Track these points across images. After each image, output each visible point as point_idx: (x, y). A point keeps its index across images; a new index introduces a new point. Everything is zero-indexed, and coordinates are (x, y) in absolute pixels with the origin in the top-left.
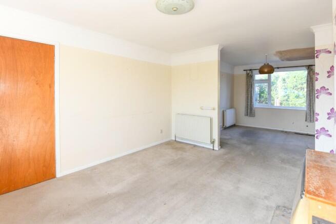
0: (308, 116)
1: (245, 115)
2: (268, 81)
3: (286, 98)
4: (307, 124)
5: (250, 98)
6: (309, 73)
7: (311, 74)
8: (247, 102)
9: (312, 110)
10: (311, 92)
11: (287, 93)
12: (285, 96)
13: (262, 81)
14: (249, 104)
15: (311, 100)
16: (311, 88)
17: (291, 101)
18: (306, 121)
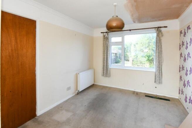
0: (157, 78)
1: (102, 76)
2: (122, 43)
3: (136, 57)
4: (156, 85)
5: (105, 59)
6: (158, 35)
7: (160, 36)
8: (104, 63)
9: (161, 71)
10: (160, 54)
11: (136, 54)
12: (135, 56)
13: (116, 43)
14: (105, 64)
15: (160, 62)
16: (160, 49)
17: (139, 59)
18: (155, 82)
